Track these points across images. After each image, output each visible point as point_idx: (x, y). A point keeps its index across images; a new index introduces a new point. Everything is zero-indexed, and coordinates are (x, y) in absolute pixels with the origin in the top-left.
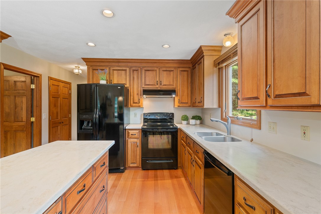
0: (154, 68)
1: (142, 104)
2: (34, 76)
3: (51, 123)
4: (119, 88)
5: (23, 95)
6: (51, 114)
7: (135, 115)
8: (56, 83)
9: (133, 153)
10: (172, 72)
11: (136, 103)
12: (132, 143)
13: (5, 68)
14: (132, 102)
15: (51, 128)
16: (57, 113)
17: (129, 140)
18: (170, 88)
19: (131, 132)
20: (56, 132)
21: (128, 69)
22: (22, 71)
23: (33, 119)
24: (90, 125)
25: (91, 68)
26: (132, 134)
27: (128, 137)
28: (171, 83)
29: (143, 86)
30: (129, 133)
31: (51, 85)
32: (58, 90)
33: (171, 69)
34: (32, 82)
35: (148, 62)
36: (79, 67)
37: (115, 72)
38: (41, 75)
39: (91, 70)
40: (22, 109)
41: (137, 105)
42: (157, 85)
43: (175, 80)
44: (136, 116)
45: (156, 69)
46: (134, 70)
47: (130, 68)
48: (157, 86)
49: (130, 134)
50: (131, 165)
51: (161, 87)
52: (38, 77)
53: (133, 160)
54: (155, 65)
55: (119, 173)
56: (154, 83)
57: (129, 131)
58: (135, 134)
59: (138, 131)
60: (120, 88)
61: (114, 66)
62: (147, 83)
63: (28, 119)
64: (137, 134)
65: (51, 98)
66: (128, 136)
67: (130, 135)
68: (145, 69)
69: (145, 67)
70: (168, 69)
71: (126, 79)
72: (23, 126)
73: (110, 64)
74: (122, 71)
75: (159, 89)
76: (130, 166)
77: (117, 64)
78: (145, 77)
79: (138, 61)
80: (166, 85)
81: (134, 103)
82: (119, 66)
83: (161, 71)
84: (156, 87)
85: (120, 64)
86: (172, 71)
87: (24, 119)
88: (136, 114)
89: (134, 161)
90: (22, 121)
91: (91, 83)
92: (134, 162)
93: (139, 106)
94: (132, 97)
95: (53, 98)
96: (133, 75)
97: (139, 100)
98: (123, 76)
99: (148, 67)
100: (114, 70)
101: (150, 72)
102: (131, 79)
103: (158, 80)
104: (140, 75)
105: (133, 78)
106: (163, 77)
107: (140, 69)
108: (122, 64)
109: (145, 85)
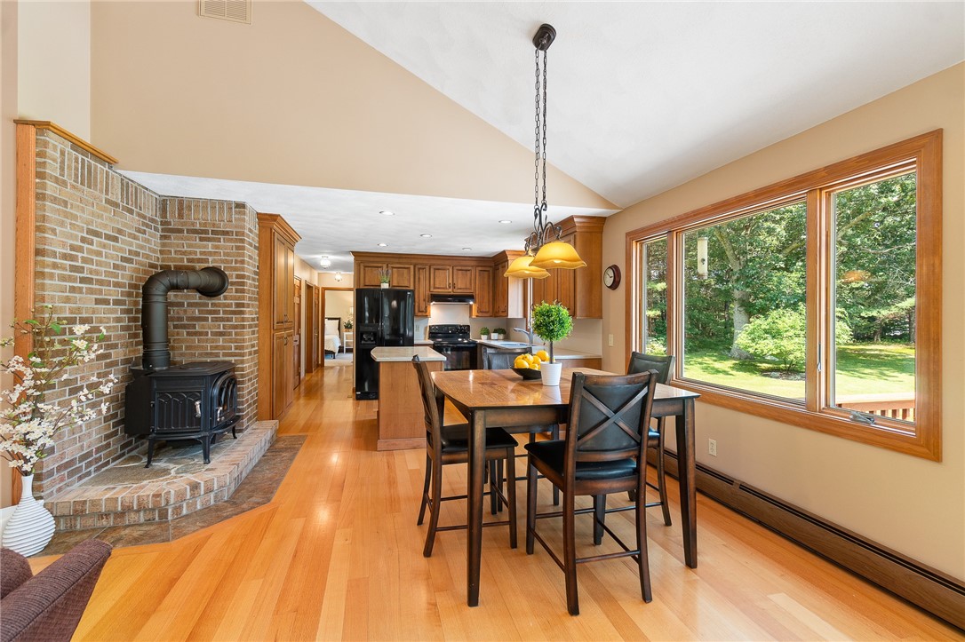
0: (446, 267)
1: (430, 312)
10: (469, 272)
11: (423, 312)
14: (417, 311)
18: (467, 292)
21: (412, 267)
25: (360, 263)
28: (468, 287)
29: (432, 290)
35: (438, 259)
37: (395, 270)
39: (362, 266)
41: (423, 314)
42: (450, 288)
43: (472, 282)
44: (418, 329)
45: (448, 267)
46: (419, 269)
47: (415, 266)
48: (450, 290)
51: (455, 291)
54: (447, 262)
56: (446, 286)
61: (393, 263)
62: (437, 286)
68: (434, 267)
69: (435, 265)
70: (464, 268)
71: (410, 280)
73: (389, 260)
74: (405, 270)
75: (452, 293)
77: (397, 260)
78: (434, 278)
79: (425, 257)
80: (461, 289)
81: (419, 311)
83: (455, 272)
84: (447, 291)
85: (401, 261)
86: (469, 270)
88: (418, 327)
93: (426, 315)
94: (417, 304)
96: (419, 274)
97: (426, 307)
98: (405, 275)
99: (438, 265)
100: (393, 268)
101: (441, 271)
102: (416, 280)
103: (451, 282)
104: (428, 276)
105: (419, 278)
106: (457, 279)
107: (427, 267)
108: (405, 260)
109: (435, 288)
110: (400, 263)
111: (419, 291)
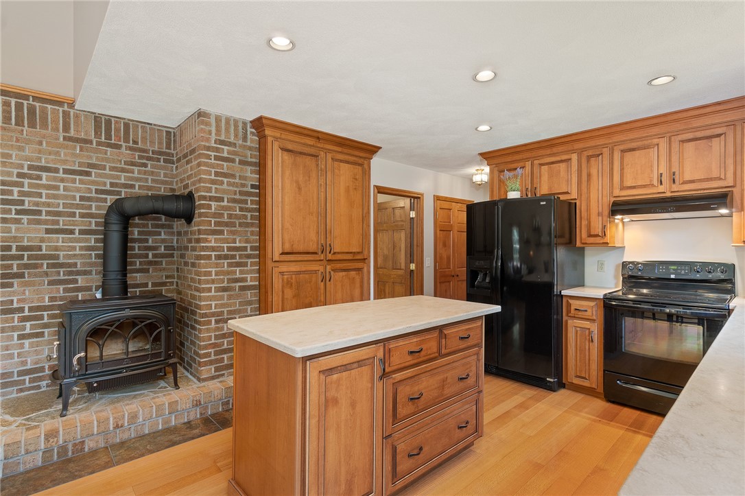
0: (650, 141)
1: (612, 237)
2: (414, 198)
3: (438, 275)
4: (542, 203)
5: (401, 228)
6: (438, 259)
7: (601, 266)
8: (446, 205)
9: (580, 354)
10: (717, 139)
11: (597, 236)
12: (578, 329)
13: (379, 192)
14: (584, 235)
15: (438, 284)
16: (448, 258)
17: (570, 322)
18: (713, 187)
19: (575, 304)
20: (446, 291)
21: (574, 157)
22: (397, 193)
23: (413, 266)
24: (487, 280)
25: (497, 168)
26: (576, 309)
27: (567, 315)
28: (715, 174)
29: (617, 192)
30: (569, 305)
31: (438, 208)
32: (449, 217)
33: (712, 130)
34: (412, 209)
35: (631, 130)
36: (483, 170)
37: (545, 168)
38: (422, 195)
39: (496, 173)
40: (400, 250)
41: (598, 240)
42: (661, 184)
43: (730, 161)
44: (602, 268)
45: (656, 141)
46: (589, 158)
47: (580, 152)
48: (661, 188)
49: (573, 308)
50: (576, 381)
51: (675, 188)
52: (419, 198)
53: (581, 371)
54: (655, 130)
55: (546, 391)
56: (651, 181)
57: (571, 301)
58: (586, 311)
59: (592, 304)
60: (545, 203)
61: (543, 156)
62: (628, 183)
63: (407, 266)
64: (589, 310)
65: (438, 231)
66: (569, 311)
67: (573, 311)
68: (622, 147)
69: (623, 142)
70: (699, 134)
71: (569, 182)
72: (402, 276)
73: (534, 154)
74: (561, 164)
75: (668, 194)
76: (574, 382)
77: (548, 152)
78: (622, 169)
79: (601, 133)
80: (692, 182)
81: (590, 236)
82: (554, 154)
83: (675, 146)
84: (655, 191)
85: (555, 150)
86: (719, 136)
87: (403, 266)
88: (602, 264)
89: (584, 372)
90: (401, 269)
91: (496, 198)
92: (583, 375)
93: (603, 243)
94: (584, 223)
95: (441, 232)
96: (589, 167)
97: (604, 227)
98: (563, 173)
99: (632, 140)
100: (541, 165)
101: (637, 153)
102: (585, 179)
103: (663, 170)
104: (607, 168)
105: (589, 175)
106: (681, 162)
107: (606, 151)
108: (560, 149)
109: (623, 188)
110: (550, 155)
111: (588, 199)
